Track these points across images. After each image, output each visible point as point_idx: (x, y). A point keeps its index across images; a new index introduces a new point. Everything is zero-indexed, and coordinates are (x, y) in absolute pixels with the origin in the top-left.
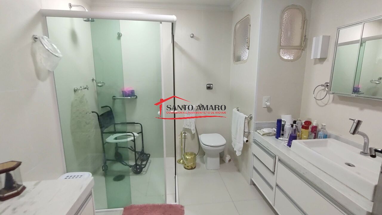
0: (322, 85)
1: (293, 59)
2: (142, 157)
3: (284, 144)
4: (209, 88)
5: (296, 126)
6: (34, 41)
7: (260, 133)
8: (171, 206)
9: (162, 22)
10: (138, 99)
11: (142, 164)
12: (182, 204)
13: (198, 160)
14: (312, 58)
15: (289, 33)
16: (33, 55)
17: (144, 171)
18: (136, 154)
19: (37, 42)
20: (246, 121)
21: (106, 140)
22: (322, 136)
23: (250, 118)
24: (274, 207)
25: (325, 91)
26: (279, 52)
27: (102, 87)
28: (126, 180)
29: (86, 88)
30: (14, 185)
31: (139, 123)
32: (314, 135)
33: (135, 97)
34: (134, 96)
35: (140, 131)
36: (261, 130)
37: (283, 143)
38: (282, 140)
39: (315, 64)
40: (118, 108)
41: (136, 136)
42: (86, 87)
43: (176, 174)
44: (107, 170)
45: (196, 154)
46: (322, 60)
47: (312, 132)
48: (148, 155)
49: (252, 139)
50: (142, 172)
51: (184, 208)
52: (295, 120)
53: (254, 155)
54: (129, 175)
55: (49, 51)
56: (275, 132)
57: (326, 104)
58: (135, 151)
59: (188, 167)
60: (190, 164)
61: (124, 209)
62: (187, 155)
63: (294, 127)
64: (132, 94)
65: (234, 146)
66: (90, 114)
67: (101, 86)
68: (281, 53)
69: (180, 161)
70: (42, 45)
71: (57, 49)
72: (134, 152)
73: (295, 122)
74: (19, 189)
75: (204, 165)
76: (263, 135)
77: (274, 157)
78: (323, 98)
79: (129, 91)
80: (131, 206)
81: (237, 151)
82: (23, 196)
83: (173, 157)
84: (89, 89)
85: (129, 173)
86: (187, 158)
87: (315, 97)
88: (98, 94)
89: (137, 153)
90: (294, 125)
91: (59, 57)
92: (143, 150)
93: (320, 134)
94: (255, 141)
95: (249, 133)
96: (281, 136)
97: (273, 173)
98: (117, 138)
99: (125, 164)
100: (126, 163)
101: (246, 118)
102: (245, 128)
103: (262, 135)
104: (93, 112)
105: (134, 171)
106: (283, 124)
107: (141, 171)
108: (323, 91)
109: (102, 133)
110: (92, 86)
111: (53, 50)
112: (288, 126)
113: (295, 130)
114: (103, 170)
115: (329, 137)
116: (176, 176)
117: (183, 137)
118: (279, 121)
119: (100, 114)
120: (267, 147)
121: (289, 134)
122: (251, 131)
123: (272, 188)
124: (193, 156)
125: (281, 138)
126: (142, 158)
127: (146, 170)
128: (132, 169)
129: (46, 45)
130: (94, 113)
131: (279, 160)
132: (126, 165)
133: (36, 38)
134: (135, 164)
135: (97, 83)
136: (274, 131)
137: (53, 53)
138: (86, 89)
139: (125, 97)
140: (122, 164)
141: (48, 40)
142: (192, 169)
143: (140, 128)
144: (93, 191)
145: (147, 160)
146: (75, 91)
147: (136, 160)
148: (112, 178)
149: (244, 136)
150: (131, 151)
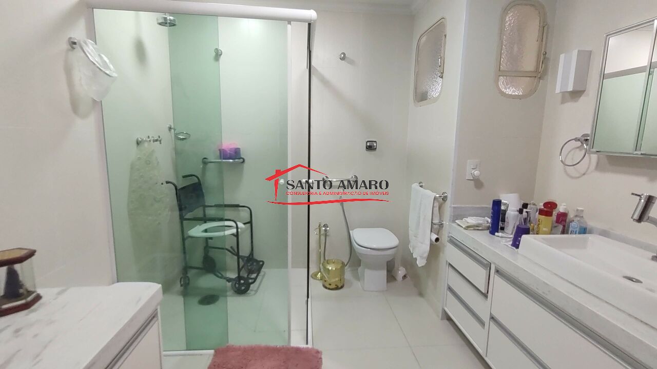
0: (576, 140)
1: (522, 95)
2: (250, 266)
3: (506, 243)
4: (370, 148)
5: (527, 212)
6: (70, 48)
7: (461, 225)
8: (298, 350)
9: (292, 22)
10: (246, 165)
11: (249, 276)
12: (318, 347)
13: (348, 275)
14: (558, 90)
15: (516, 49)
16: (68, 71)
17: (252, 290)
18: (240, 260)
19: (75, 50)
20: (435, 205)
21: (189, 232)
22: (578, 229)
23: (443, 199)
24: (486, 359)
25: (581, 150)
26: (497, 81)
27: (185, 141)
28: (219, 303)
29: (157, 140)
30: (21, 291)
31: (246, 205)
32: (561, 227)
33: (242, 160)
34: (239, 159)
35: (249, 220)
36: (463, 220)
37: (504, 241)
38: (502, 237)
39: (563, 101)
40: (211, 179)
41: (241, 229)
42: (158, 138)
43: (308, 297)
44: (188, 284)
45: (346, 264)
46: (576, 94)
47: (558, 223)
48: (261, 263)
49: (447, 235)
50: (248, 292)
51: (321, 354)
52: (524, 202)
53: (450, 264)
54: (226, 296)
55: (94, 64)
56: (488, 224)
57: (584, 174)
58: (237, 254)
59: (330, 285)
60: (334, 280)
61: (215, 352)
62: (328, 264)
63: (524, 213)
64: (236, 154)
65: (413, 250)
66: (163, 186)
67: (183, 139)
68: (500, 83)
69: (316, 275)
70: (82, 54)
71: (109, 64)
72: (236, 257)
73: (525, 206)
74: (29, 299)
75: (359, 283)
76: (467, 228)
77: (487, 266)
78: (578, 163)
79: (231, 150)
80: (228, 346)
81: (418, 258)
82: (35, 310)
83: (305, 268)
84: (162, 142)
85: (226, 291)
86: (328, 269)
87: (562, 161)
88: (178, 153)
89: (242, 259)
90: (525, 210)
91: (112, 77)
92: (252, 253)
93: (574, 225)
94: (452, 239)
95: (441, 225)
96: (499, 230)
97: (485, 296)
98: (208, 230)
99: (220, 275)
100: (222, 275)
101: (435, 198)
102: (434, 215)
103: (465, 229)
104: (167, 182)
105: (236, 290)
106: (503, 210)
107: (247, 289)
108: (578, 150)
109: (182, 219)
110: (167, 137)
111: (101, 64)
112: (512, 213)
113: (525, 220)
114: (181, 286)
115: (590, 232)
116: (309, 299)
117: (323, 232)
118: (497, 204)
119: (179, 187)
120: (474, 248)
121: (514, 227)
122: (444, 222)
123: (482, 323)
124: (339, 267)
125: (500, 234)
126: (249, 268)
127: (255, 289)
128: (232, 285)
129: (90, 54)
130: (169, 184)
131: (497, 271)
132: (222, 277)
133: (75, 43)
134: (237, 275)
135: (176, 135)
136: (487, 221)
137: (102, 69)
138: (158, 142)
139: (224, 159)
140: (215, 275)
141: (95, 46)
142: (337, 288)
143: (249, 215)
144: (159, 310)
145: (258, 271)
146: (138, 143)
147: (239, 270)
148: (197, 299)
149: (431, 231)
150: (230, 254)
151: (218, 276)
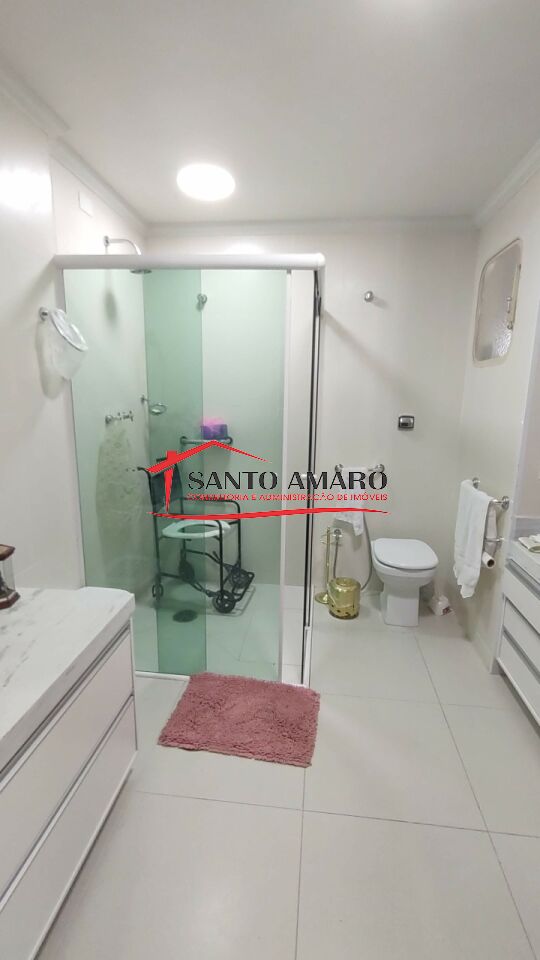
2: (236, 578)
4: (405, 426)
6: (41, 320)
7: (526, 545)
8: (290, 689)
9: (292, 271)
10: (233, 446)
11: (235, 591)
12: (315, 688)
13: (365, 600)
16: (39, 348)
17: (238, 609)
18: (224, 569)
19: (46, 322)
20: (491, 513)
21: (163, 530)
23: (502, 506)
27: (159, 416)
28: (197, 621)
29: (128, 417)
30: (3, 588)
33: (229, 440)
34: (226, 438)
36: (530, 538)
41: (226, 530)
42: (129, 413)
44: (162, 594)
45: (362, 586)
48: (250, 576)
49: (505, 558)
50: (234, 611)
51: (319, 698)
53: (507, 599)
54: (206, 614)
55: (65, 338)
58: (220, 562)
59: (339, 611)
60: (345, 606)
61: (192, 678)
62: (338, 583)
64: (222, 431)
65: (458, 573)
66: (135, 473)
67: (158, 413)
69: (321, 597)
70: (53, 328)
71: (79, 335)
72: (219, 566)
74: (10, 597)
75: (379, 613)
76: (534, 550)
80: (206, 674)
81: (464, 586)
82: (16, 610)
83: (302, 586)
84: (133, 419)
85: (206, 608)
86: (338, 591)
88: (152, 430)
89: (226, 568)
91: (83, 351)
92: (239, 562)
94: (512, 564)
95: (498, 544)
98: (186, 530)
99: (198, 587)
100: (201, 586)
101: (491, 504)
102: (488, 527)
103: (530, 550)
104: (139, 469)
105: (217, 606)
107: (232, 606)
110: (140, 413)
111: (72, 337)
114: (154, 596)
117: (332, 540)
122: (503, 539)
124: (352, 588)
126: (235, 580)
127: (242, 608)
128: (213, 600)
129: (60, 327)
130: (142, 471)
132: (202, 589)
133: (45, 314)
134: (219, 589)
135: (150, 407)
137: (72, 343)
138: (130, 419)
139: (206, 439)
141: (65, 316)
142: (348, 617)
144: (131, 623)
145: (247, 586)
146: (108, 421)
147: (222, 583)
148: (172, 614)
149: (484, 550)
150: (212, 561)
151: (195, 587)
